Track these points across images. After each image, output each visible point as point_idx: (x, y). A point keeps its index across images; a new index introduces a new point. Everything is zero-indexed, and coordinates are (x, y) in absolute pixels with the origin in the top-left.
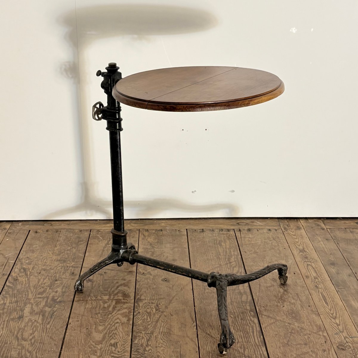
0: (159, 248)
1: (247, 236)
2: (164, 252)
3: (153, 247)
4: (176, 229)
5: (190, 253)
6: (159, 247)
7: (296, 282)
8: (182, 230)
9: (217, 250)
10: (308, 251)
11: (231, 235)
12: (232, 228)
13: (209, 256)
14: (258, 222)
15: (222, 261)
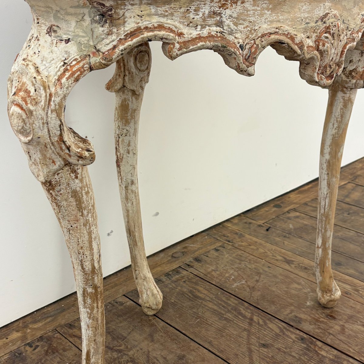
0: (131, 349)
1: (209, 270)
2: (149, 352)
3: (120, 351)
4: (109, 303)
5: (184, 332)
6: (129, 347)
7: (351, 306)
8: (120, 300)
9: (208, 308)
10: (293, 259)
11: (190, 278)
12: (175, 266)
13: (214, 323)
14: (192, 245)
15: (238, 322)
